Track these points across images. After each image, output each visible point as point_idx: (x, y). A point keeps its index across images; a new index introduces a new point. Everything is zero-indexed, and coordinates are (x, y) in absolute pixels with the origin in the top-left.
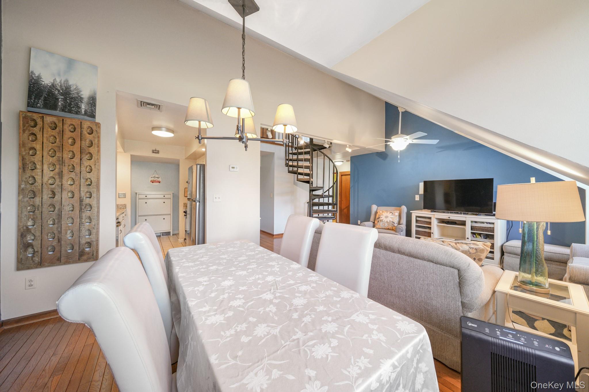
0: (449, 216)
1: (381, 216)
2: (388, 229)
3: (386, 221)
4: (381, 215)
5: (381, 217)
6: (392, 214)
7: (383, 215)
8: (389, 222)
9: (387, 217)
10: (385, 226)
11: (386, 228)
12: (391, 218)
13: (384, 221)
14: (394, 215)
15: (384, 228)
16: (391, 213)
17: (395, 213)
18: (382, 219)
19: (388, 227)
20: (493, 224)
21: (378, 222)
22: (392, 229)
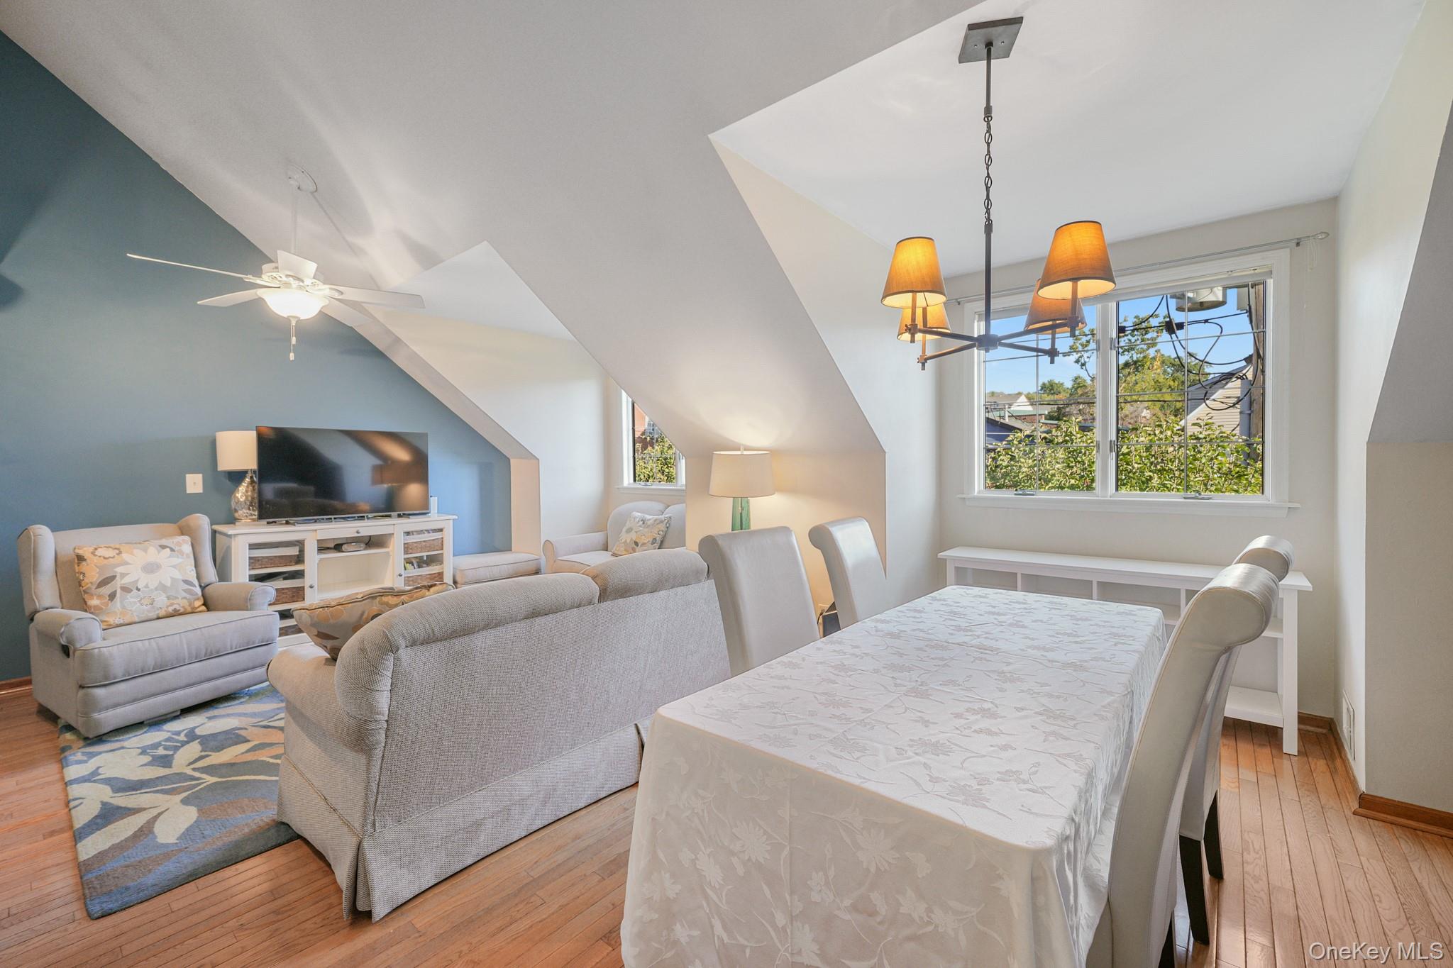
0: (356, 529)
1: (119, 570)
2: (176, 614)
3: (153, 585)
4: (118, 565)
5: (123, 575)
6: (172, 550)
7: (127, 563)
8: (169, 584)
9: (151, 568)
10: (157, 605)
11: (162, 613)
12: (174, 567)
13: (147, 586)
14: (181, 553)
15: (153, 615)
16: (163, 547)
17: (179, 544)
18: (126, 580)
19: (172, 605)
20: (441, 530)
21: (112, 596)
22: (189, 610)
